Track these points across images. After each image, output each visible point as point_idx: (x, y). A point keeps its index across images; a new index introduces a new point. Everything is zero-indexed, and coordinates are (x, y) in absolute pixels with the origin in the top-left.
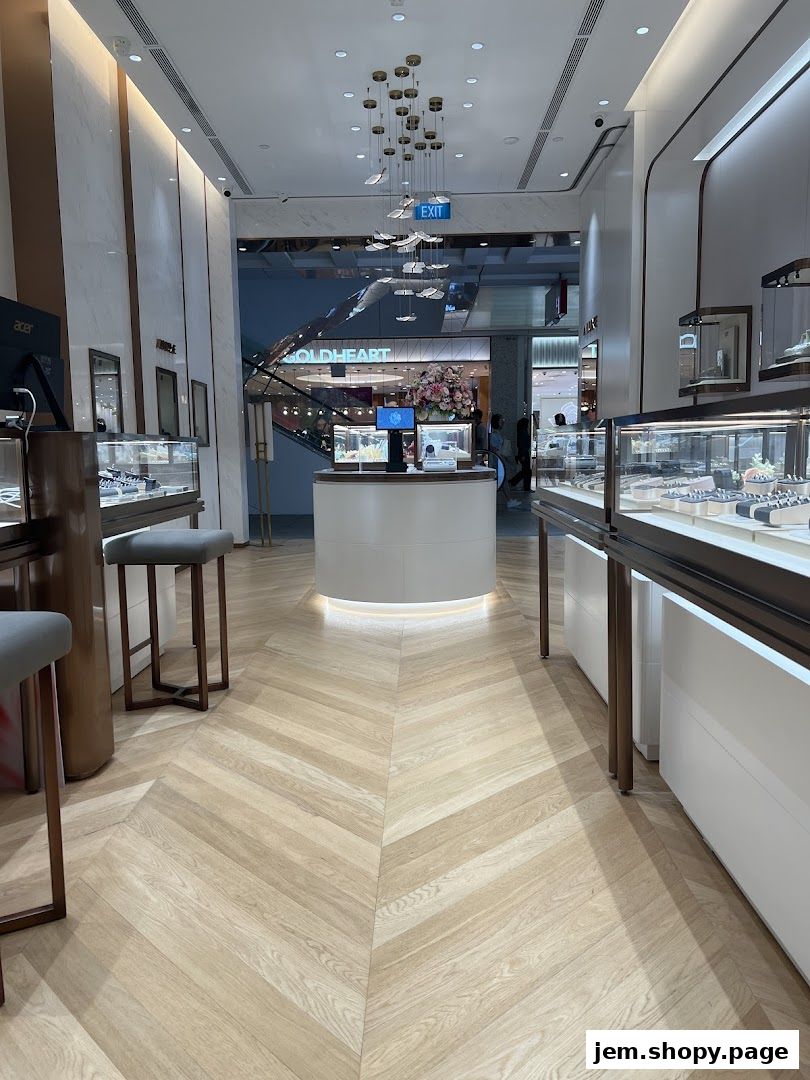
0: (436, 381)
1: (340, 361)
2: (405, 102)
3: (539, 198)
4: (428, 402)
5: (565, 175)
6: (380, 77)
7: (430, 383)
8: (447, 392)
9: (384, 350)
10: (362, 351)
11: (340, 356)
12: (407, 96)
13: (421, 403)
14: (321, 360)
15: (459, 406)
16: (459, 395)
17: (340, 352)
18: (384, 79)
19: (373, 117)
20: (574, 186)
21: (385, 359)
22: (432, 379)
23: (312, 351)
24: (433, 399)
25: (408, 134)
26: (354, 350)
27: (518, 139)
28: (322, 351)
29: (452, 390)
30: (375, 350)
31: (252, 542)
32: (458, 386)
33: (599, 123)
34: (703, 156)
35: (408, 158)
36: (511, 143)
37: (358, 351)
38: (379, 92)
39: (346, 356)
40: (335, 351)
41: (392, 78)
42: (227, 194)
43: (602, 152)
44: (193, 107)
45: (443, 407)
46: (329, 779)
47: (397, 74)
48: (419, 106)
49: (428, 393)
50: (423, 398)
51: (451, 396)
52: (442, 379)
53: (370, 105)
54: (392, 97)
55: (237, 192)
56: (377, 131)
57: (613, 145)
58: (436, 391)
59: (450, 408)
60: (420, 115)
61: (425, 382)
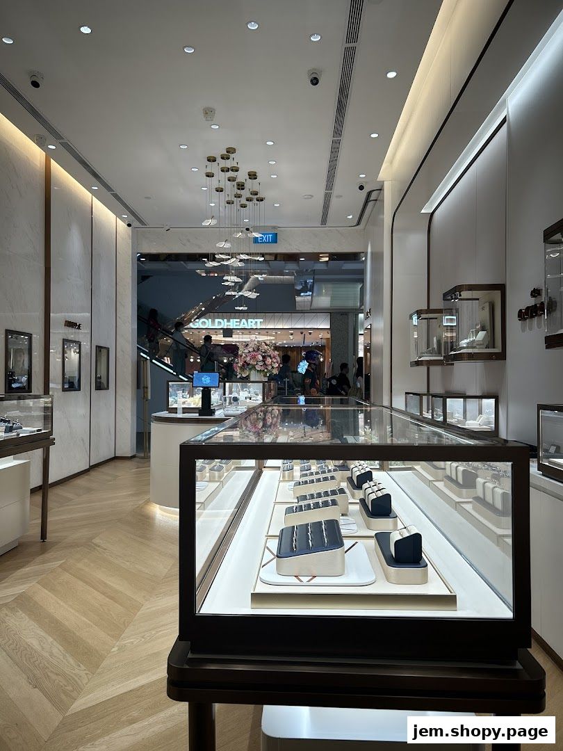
0: (254, 351)
1: (228, 327)
2: (231, 174)
3: (337, 230)
4: (248, 364)
5: (351, 217)
6: (212, 160)
7: (250, 352)
8: (261, 358)
9: (259, 321)
10: (244, 320)
11: (228, 324)
12: (232, 170)
13: (243, 365)
14: (216, 326)
15: (270, 368)
16: (269, 360)
17: (228, 321)
18: (214, 161)
19: (214, 182)
20: (358, 224)
21: (259, 326)
22: (251, 350)
23: (210, 320)
24: (251, 362)
25: (239, 192)
26: (239, 320)
27: (312, 196)
28: (217, 320)
29: (264, 357)
30: (252, 320)
31: (138, 455)
32: (269, 354)
33: (361, 188)
34: (426, 210)
35: (244, 206)
36: (308, 198)
37: (241, 320)
38: (214, 168)
39: (233, 324)
40: (225, 320)
41: (219, 160)
42: (129, 225)
43: (370, 204)
44: (95, 175)
45: (258, 368)
46: (64, 656)
47: (223, 158)
48: (242, 176)
49: (248, 359)
50: (245, 362)
51: (263, 361)
52: (258, 349)
53: (209, 175)
54: (222, 171)
55: (136, 223)
56: (219, 190)
57: (376, 200)
58: (254, 357)
59: (263, 368)
60: (244, 181)
61: (246, 351)
